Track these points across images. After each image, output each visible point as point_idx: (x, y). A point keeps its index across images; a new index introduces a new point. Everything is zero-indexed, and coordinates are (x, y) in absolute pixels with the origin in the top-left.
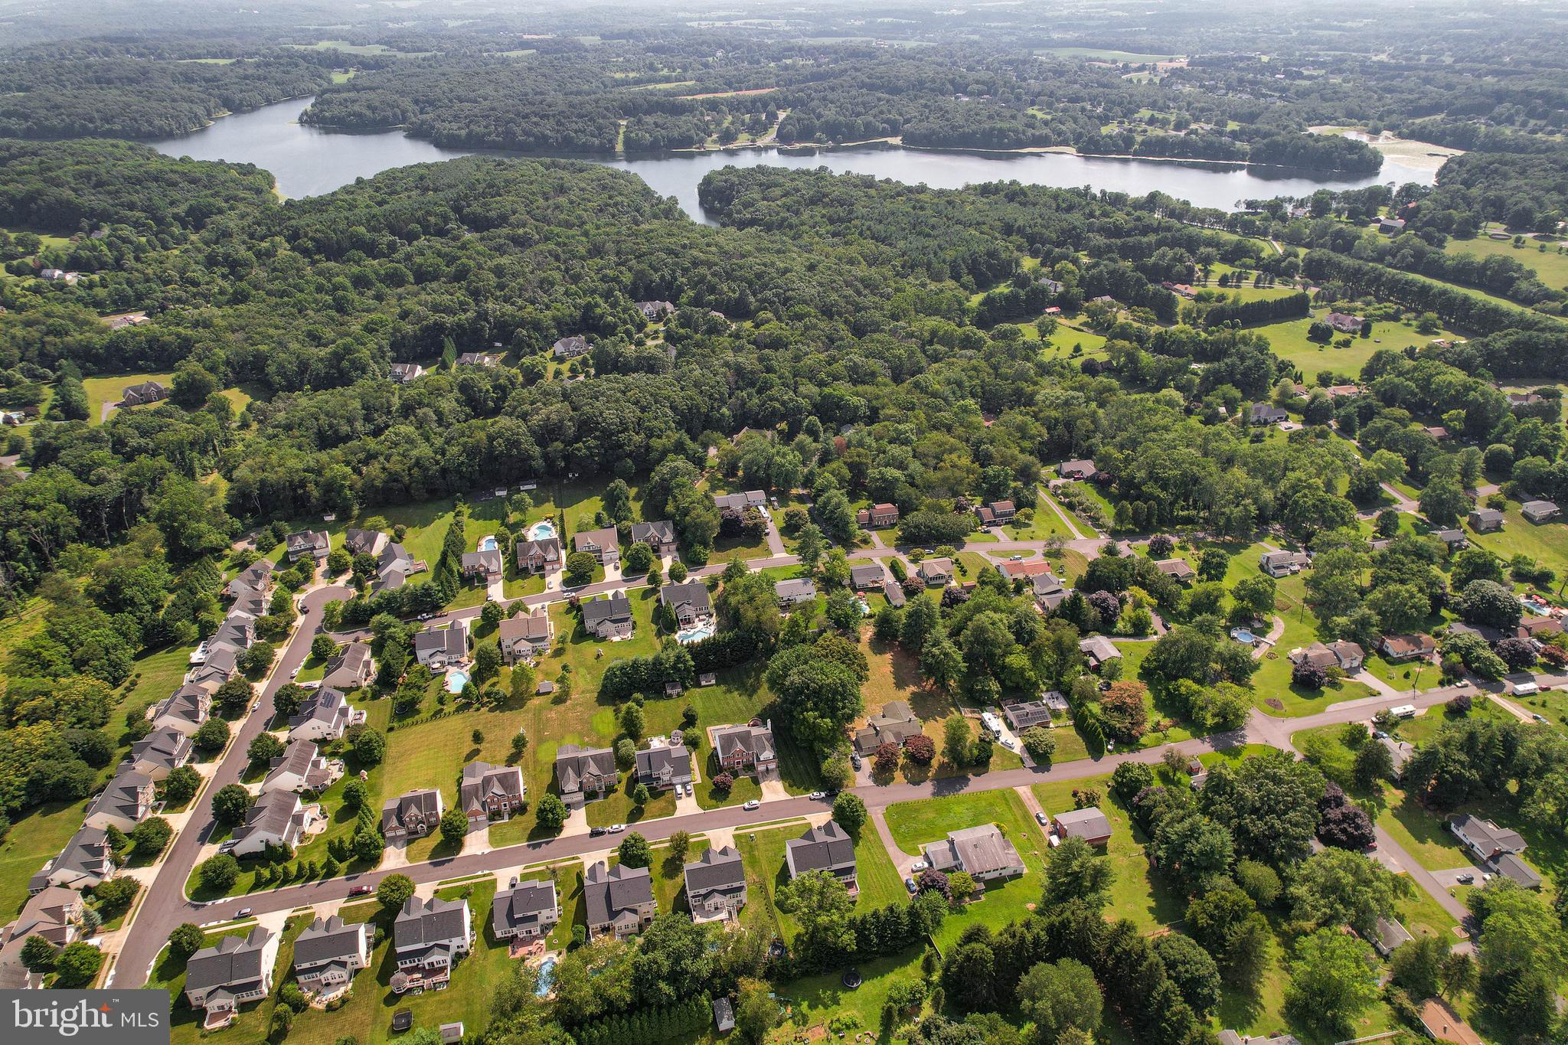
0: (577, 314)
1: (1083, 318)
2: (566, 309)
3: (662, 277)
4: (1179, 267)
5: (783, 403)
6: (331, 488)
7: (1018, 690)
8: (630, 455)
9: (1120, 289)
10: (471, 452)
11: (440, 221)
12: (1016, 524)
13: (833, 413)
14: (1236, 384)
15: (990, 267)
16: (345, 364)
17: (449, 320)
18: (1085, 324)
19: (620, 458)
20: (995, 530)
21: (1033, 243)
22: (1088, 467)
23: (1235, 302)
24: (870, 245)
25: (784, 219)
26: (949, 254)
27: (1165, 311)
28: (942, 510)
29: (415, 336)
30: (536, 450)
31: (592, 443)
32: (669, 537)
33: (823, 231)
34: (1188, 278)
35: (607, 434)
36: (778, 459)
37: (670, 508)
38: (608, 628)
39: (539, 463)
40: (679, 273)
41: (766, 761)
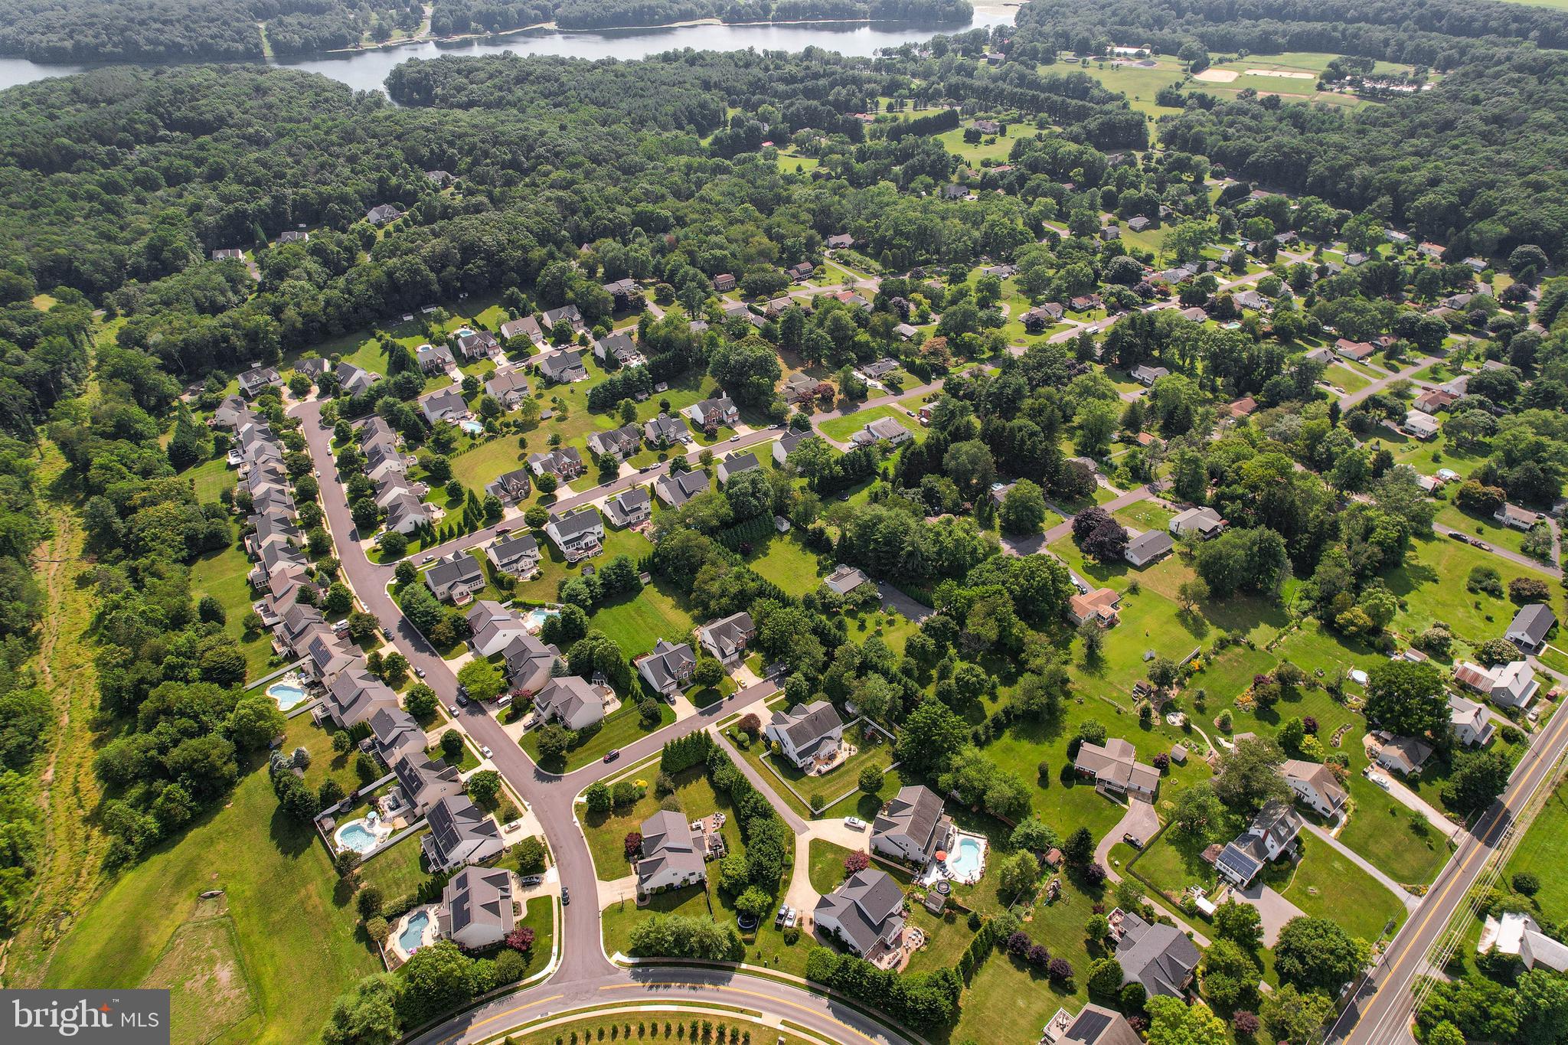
0: (375, 187)
1: (792, 148)
2: (365, 183)
3: (432, 151)
4: (854, 101)
5: (610, 220)
8: (512, 269)
9: (816, 122)
10: (376, 287)
12: (814, 277)
13: (652, 225)
14: (929, 174)
15: (704, 117)
16: (166, 254)
17: (251, 207)
18: (796, 152)
19: (504, 273)
20: (803, 283)
21: (732, 96)
22: (847, 239)
23: (906, 120)
24: (593, 109)
25: (502, 98)
26: (670, 109)
27: (854, 132)
28: (764, 270)
29: (218, 226)
30: (432, 276)
31: (481, 263)
32: (577, 317)
33: (543, 104)
34: (863, 109)
35: (489, 256)
36: (633, 254)
37: (570, 295)
38: (568, 374)
39: (436, 287)
40: (445, 146)
41: (733, 415)
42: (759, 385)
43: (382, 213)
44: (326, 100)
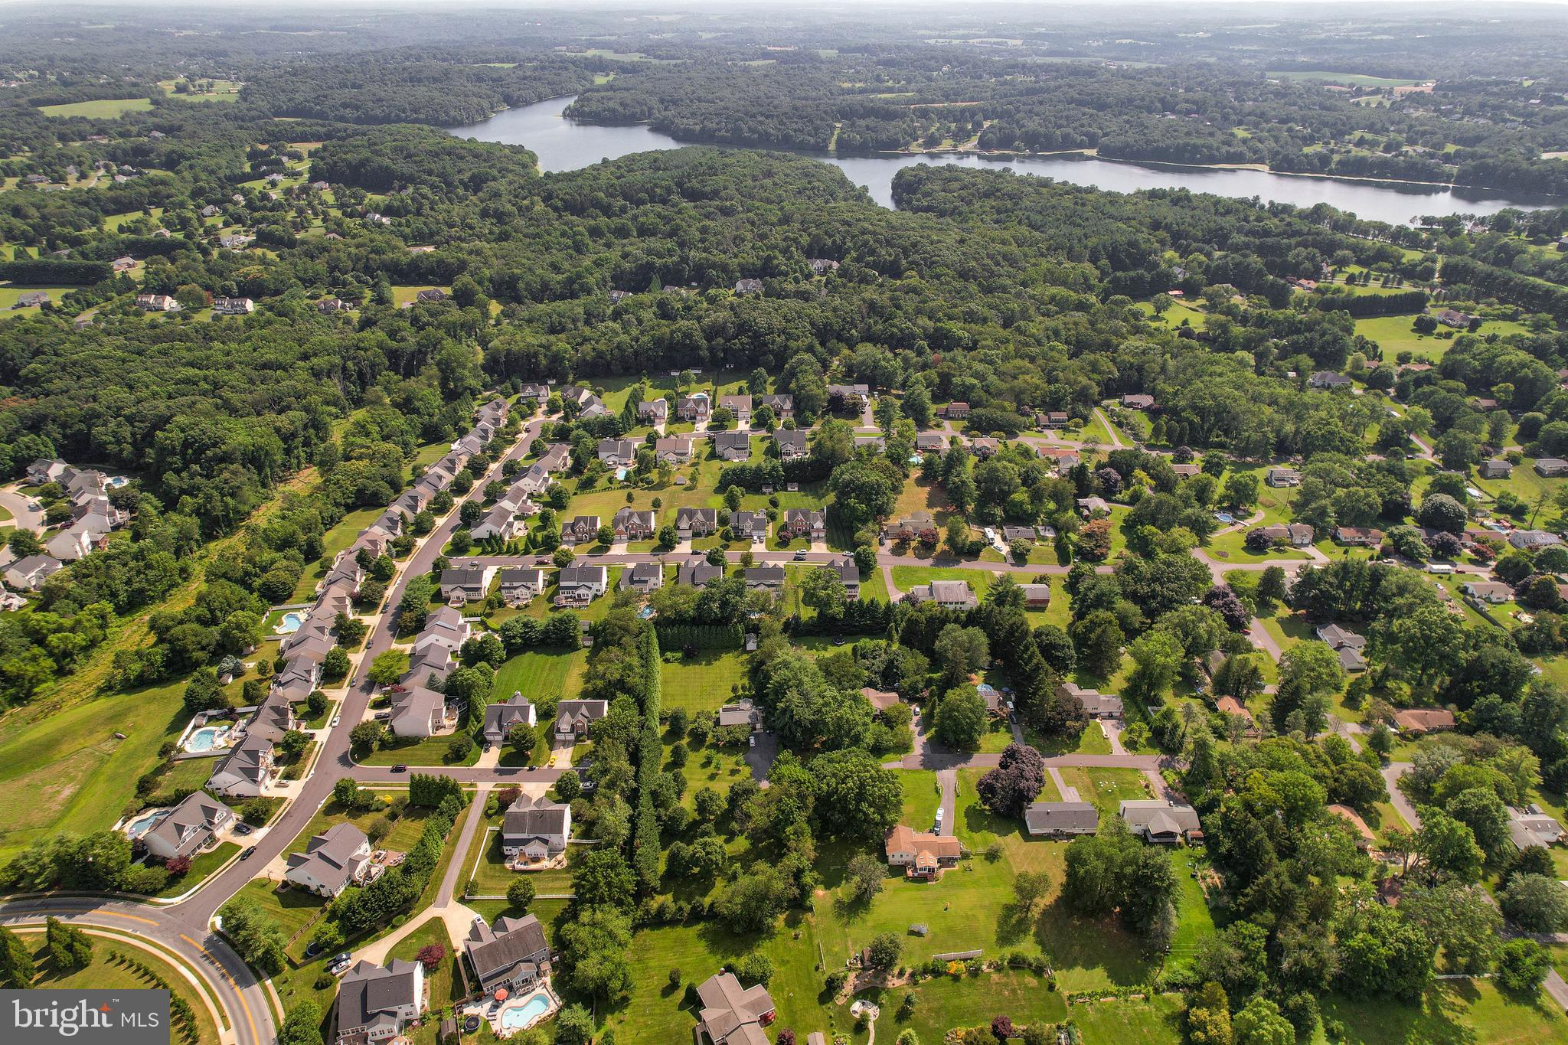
0: (759, 263)
1: (1201, 301)
2: (750, 258)
3: (834, 242)
4: (1307, 265)
5: (901, 330)
6: (556, 359)
7: (1018, 517)
8: (771, 352)
9: (1244, 281)
10: (658, 342)
11: (664, 192)
12: (1066, 429)
13: (940, 340)
14: (1311, 356)
15: (1129, 255)
16: (576, 286)
17: (658, 262)
18: (1203, 307)
19: (765, 354)
20: (1046, 432)
21: (1178, 239)
22: (1147, 400)
23: (1349, 295)
24: (1024, 230)
25: (956, 208)
26: (1092, 242)
27: (1279, 299)
28: (1004, 409)
29: (631, 273)
30: (704, 343)
31: (745, 340)
32: (788, 405)
33: (987, 218)
34: (1315, 274)
35: (757, 335)
36: (883, 363)
37: (793, 385)
38: (730, 452)
39: (705, 353)
40: (848, 239)
41: (818, 530)
42: (854, 509)
43: (745, 285)
44: (813, 188)
